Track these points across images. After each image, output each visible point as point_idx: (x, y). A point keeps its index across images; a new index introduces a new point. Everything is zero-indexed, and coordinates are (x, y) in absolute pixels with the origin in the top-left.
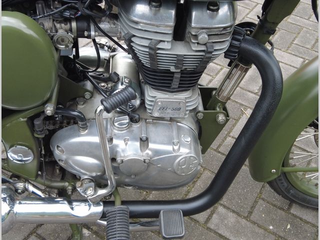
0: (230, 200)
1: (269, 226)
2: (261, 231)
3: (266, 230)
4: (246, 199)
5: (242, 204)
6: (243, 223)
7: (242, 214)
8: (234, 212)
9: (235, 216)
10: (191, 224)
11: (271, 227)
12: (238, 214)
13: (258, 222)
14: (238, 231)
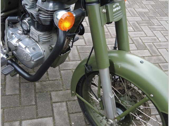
0: (72, 104)
1: (73, 122)
2: (68, 121)
3: (70, 122)
4: (78, 108)
5: (74, 108)
6: (65, 113)
7: (69, 111)
8: (68, 108)
9: (66, 109)
10: (49, 98)
11: (73, 123)
12: (68, 110)
13: (71, 118)
14: (60, 114)
